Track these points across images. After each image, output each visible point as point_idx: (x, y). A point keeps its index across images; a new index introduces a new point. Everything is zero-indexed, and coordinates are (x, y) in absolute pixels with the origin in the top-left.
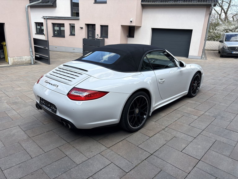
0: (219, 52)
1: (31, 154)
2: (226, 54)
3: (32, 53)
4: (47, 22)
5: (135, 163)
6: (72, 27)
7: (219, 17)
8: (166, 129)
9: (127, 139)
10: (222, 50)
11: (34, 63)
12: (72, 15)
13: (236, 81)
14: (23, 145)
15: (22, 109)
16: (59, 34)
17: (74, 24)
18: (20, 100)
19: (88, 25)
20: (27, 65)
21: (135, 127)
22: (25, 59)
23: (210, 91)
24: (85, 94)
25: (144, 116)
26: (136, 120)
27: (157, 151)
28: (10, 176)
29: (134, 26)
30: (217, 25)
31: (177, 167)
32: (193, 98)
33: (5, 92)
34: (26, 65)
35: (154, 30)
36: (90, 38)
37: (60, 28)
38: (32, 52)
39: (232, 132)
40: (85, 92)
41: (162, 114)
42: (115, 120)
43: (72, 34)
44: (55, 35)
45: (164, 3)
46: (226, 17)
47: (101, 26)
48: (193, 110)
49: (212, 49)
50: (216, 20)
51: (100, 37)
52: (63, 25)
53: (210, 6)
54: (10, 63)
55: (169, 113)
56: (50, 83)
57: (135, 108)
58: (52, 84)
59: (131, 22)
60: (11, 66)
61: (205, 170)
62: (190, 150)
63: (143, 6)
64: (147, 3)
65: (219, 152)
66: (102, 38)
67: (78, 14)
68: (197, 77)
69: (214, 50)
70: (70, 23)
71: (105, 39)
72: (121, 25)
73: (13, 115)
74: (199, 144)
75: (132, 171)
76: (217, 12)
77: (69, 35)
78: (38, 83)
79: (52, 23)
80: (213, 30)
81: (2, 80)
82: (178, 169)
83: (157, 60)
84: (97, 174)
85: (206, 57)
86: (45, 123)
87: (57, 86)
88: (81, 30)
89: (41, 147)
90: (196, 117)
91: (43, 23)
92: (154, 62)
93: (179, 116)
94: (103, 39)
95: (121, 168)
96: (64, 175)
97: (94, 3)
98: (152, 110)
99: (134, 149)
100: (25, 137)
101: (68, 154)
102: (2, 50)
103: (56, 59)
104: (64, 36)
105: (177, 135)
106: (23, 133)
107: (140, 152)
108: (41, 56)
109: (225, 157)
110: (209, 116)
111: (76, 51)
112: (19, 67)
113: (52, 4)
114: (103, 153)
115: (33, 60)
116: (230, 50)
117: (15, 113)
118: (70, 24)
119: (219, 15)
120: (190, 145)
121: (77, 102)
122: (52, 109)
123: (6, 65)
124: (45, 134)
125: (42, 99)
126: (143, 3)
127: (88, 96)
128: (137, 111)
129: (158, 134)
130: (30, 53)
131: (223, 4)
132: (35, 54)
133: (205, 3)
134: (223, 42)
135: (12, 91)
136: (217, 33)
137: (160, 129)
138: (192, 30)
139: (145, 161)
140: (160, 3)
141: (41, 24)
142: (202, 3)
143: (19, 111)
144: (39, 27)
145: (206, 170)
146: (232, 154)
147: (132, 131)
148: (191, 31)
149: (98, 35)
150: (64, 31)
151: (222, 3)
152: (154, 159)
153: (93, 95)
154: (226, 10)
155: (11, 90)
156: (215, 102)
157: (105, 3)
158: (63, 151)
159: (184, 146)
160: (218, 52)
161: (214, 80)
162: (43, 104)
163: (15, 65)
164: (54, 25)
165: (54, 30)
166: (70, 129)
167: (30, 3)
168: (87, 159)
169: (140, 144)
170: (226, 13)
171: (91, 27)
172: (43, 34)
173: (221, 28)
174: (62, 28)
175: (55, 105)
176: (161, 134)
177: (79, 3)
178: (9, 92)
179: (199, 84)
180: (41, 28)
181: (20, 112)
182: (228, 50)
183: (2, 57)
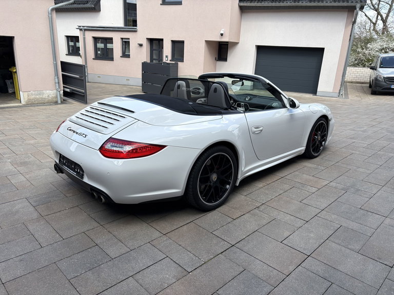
0: (370, 86)
1: (41, 240)
2: (380, 90)
3: (59, 86)
4: (84, 35)
5: (205, 258)
6: (126, 43)
7: (372, 28)
8: (263, 207)
9: (197, 222)
10: (374, 82)
11: (62, 102)
12: (126, 24)
13: (392, 133)
14: (31, 228)
15: (34, 173)
16: (105, 54)
17: (129, 39)
18: (32, 159)
19: (151, 41)
20: (51, 105)
21: (211, 202)
22: (47, 95)
23: (343, 149)
24: (128, 148)
25: (226, 186)
26: (212, 192)
27: (243, 241)
28: (5, 273)
29: (228, 42)
30: (370, 40)
31: (271, 265)
32: (315, 159)
33: (10, 146)
34: (48, 105)
35: (260, 49)
36: (154, 61)
37: (106, 46)
38: (59, 83)
39: (369, 213)
40: (128, 145)
41: (260, 185)
42: (177, 190)
43: (125, 55)
44: (97, 57)
45: (277, 4)
46: (385, 28)
47: (172, 41)
48: (311, 178)
49: (359, 81)
50: (368, 32)
51: (170, 61)
52: (110, 40)
53: (354, 8)
54: (23, 102)
55: (270, 182)
56: (74, 132)
57: (211, 173)
58: (77, 133)
59: (222, 35)
60: (25, 106)
61: (315, 272)
62: (297, 240)
63: (243, 10)
64: (248, 4)
65: (342, 244)
66: (174, 62)
67: (135, 23)
68: (322, 125)
69: (362, 83)
70: (122, 37)
71: (179, 63)
72: (206, 41)
73: (18, 182)
74: (312, 231)
75: (198, 270)
76: (369, 19)
77: (121, 57)
78: (57, 131)
79: (93, 37)
80: (363, 49)
81: (8, 128)
82: (271, 269)
83: (255, 96)
84: (141, 273)
85: (346, 95)
86: (68, 195)
87: (84, 136)
88: (139, 48)
89: (58, 231)
90: (314, 190)
91: (78, 37)
92: (250, 100)
93: (287, 187)
94: (175, 64)
95: (181, 265)
96: (89, 274)
97: (161, 4)
98: (240, 178)
99: (206, 237)
100: (35, 215)
101: (98, 242)
102: (11, 80)
103: (98, 95)
104: (111, 59)
105: (279, 218)
106: (32, 209)
107: (215, 241)
108: (73, 90)
109: (352, 252)
110: (336, 188)
111: (131, 83)
112: (37, 107)
113: (93, 6)
114: (154, 243)
115: (61, 98)
116: (387, 82)
117: (22, 178)
118: (122, 39)
119: (373, 23)
120: (297, 232)
121: (115, 161)
122: (77, 172)
123: (17, 105)
124: (67, 211)
125: (62, 157)
126: (242, 4)
127: (133, 152)
128: (214, 177)
129: (247, 215)
130: (56, 86)
131: (380, 6)
132: (64, 87)
133: (345, 4)
134: (376, 70)
135: (21, 145)
136: (369, 54)
137: (252, 208)
138: (324, 48)
139: (220, 255)
140: (270, 4)
141: (75, 39)
142: (341, 4)
143: (30, 175)
144: (71, 44)
145: (317, 271)
146: (364, 248)
147: (205, 210)
148: (322, 50)
149: (167, 57)
150: (112, 49)
151: (379, 3)
152: (235, 253)
153: (140, 149)
154: (384, 16)
155: (20, 143)
156: (349, 167)
157: (180, 3)
158: (92, 238)
159: (286, 234)
160: (368, 85)
161: (353, 132)
162: (65, 164)
163: (31, 104)
164: (96, 39)
165: (96, 49)
166: (104, 204)
167: (55, 4)
168: (129, 250)
169: (215, 229)
170: (384, 21)
171: (156, 44)
172: (79, 55)
173: (375, 46)
174: (109, 46)
175: (81, 165)
176: (252, 215)
177: (136, 4)
178: (16, 146)
179: (324, 137)
180: (75, 44)
181: (30, 177)
182: (385, 82)
183: (11, 92)
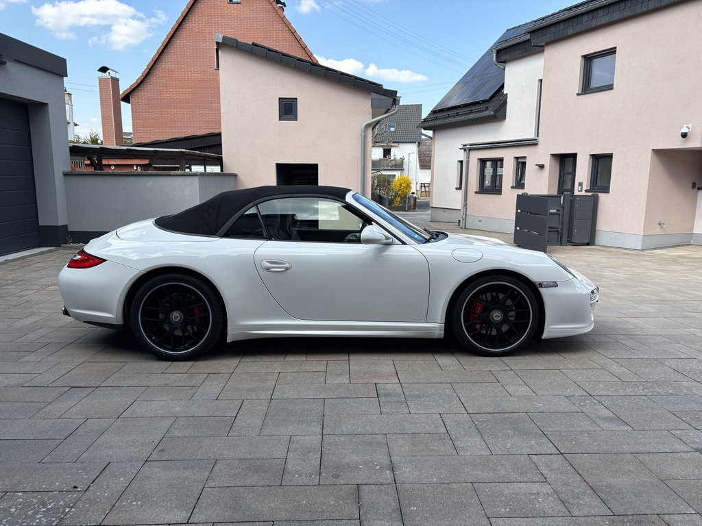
4: (468, 157)
6: (524, 166)
17: (525, 157)
19: (562, 158)
37: (495, 171)
43: (519, 184)
44: (482, 190)
47: (593, 156)
51: (586, 191)
52: (500, 162)
59: (684, 135)
66: (591, 194)
70: (517, 156)
71: (600, 194)
72: (654, 150)
77: (511, 187)
79: (480, 160)
88: (540, 172)
94: (594, 196)
97: (578, 94)
98: (230, 331)
104: (499, 191)
113: (493, 113)
128: (175, 316)
149: (580, 184)
150: (501, 176)
157: (610, 87)
164: (482, 162)
165: (482, 177)
174: (498, 171)
